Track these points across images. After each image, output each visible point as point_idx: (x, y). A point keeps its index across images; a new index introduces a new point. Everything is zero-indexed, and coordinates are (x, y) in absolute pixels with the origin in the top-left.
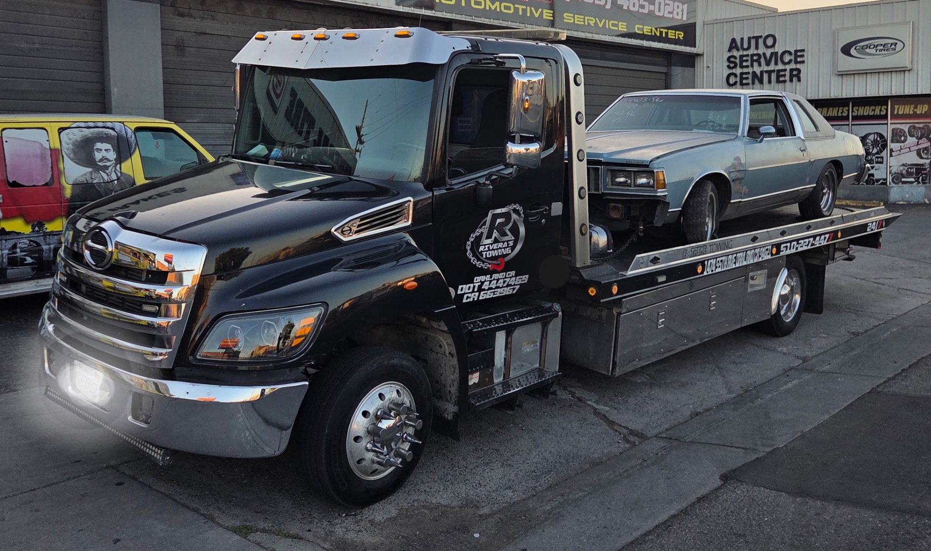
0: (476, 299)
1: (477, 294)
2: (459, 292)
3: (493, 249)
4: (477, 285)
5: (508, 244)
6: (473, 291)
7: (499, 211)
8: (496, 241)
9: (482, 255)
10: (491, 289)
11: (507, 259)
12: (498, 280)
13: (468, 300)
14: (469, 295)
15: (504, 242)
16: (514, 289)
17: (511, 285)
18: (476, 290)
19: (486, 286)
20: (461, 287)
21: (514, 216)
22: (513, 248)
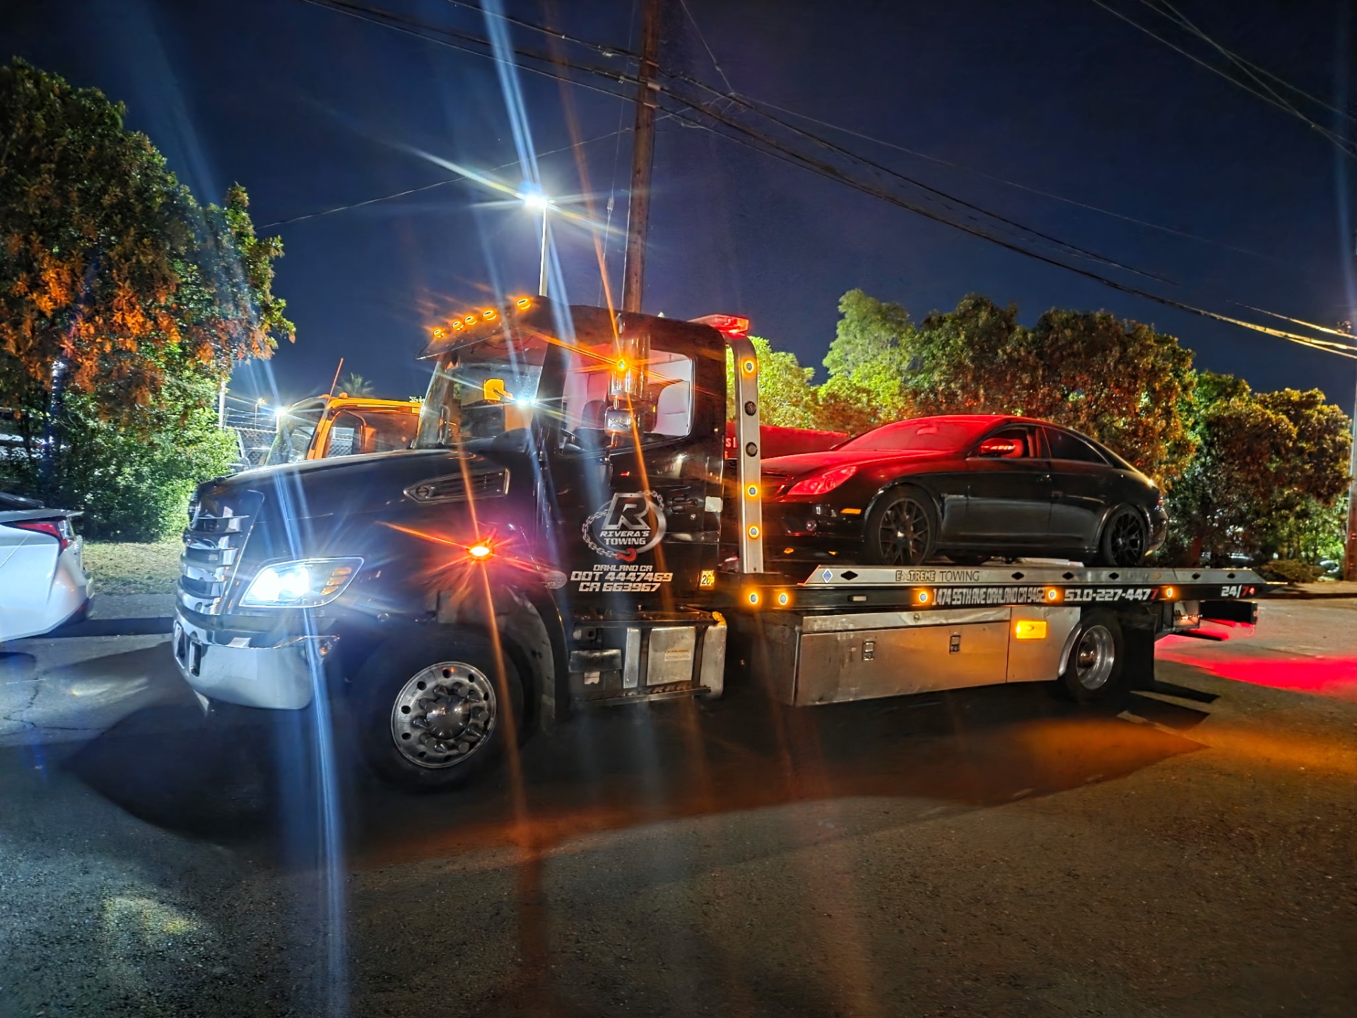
0: (597, 590)
1: (599, 584)
2: (573, 579)
3: (619, 537)
4: (598, 574)
5: (642, 534)
6: (593, 580)
7: (628, 495)
8: (624, 528)
9: (605, 542)
10: (619, 581)
11: (640, 550)
12: (628, 573)
13: (587, 590)
14: (588, 584)
15: (635, 531)
16: (652, 587)
17: (647, 581)
18: (596, 579)
19: (611, 576)
20: (574, 573)
21: (650, 504)
22: (648, 540)
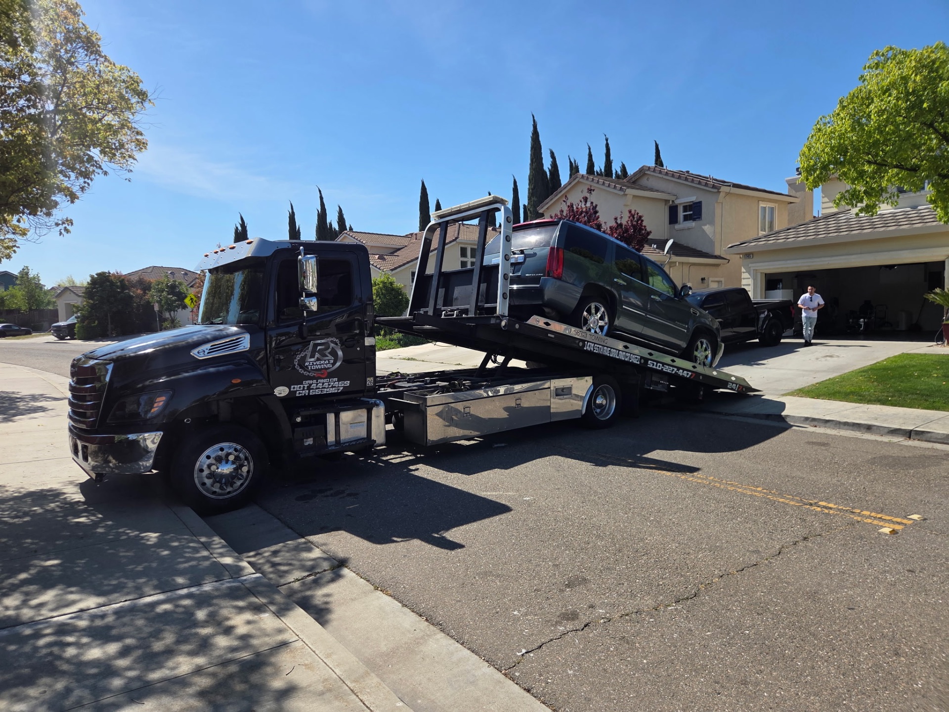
0: (307, 394)
1: (307, 391)
2: (292, 390)
3: (316, 365)
4: (306, 386)
5: (329, 362)
6: (304, 390)
7: (319, 341)
8: (318, 359)
9: (308, 368)
10: (319, 388)
11: (329, 371)
12: (323, 383)
13: (301, 395)
14: (301, 392)
15: (325, 361)
16: (338, 390)
17: (335, 387)
18: (306, 388)
19: (314, 386)
20: (292, 387)
21: (332, 345)
22: (334, 364)
